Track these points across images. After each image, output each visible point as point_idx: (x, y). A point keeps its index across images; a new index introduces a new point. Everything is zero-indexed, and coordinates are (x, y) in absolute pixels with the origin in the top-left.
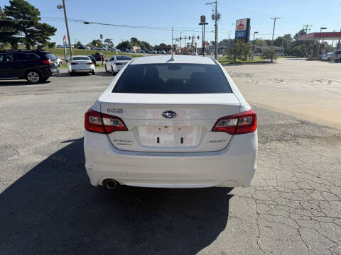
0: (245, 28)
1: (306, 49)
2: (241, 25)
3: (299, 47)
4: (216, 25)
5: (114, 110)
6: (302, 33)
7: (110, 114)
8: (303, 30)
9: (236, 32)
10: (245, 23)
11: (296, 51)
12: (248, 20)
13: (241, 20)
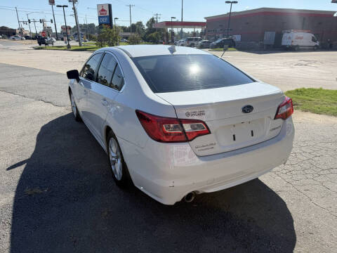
0: (108, 14)
1: (160, 36)
2: (103, 10)
3: (154, 34)
4: (74, 9)
5: (194, 114)
6: (152, 20)
7: (190, 118)
8: (153, 18)
9: (99, 17)
10: (106, 8)
11: (151, 38)
12: (110, 6)
13: (102, 5)
